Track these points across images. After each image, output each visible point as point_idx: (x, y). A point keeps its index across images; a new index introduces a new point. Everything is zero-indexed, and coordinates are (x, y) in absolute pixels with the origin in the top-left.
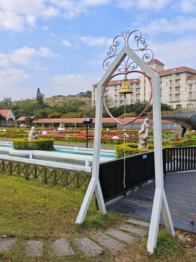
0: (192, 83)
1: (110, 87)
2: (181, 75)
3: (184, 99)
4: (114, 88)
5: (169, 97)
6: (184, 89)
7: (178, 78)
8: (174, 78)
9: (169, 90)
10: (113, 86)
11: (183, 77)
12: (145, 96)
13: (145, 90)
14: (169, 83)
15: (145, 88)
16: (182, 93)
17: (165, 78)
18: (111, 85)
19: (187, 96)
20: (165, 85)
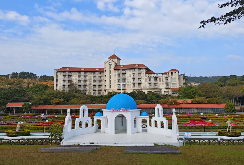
0: (151, 76)
1: (74, 73)
2: (142, 70)
3: (145, 88)
4: (77, 74)
5: (132, 85)
6: (144, 80)
7: (139, 71)
8: (137, 71)
9: (132, 80)
10: (76, 73)
11: (143, 71)
12: (110, 83)
13: (110, 78)
14: (132, 75)
15: (110, 76)
16: (143, 83)
17: (129, 71)
18: (75, 72)
19: (148, 86)
20: (129, 76)
